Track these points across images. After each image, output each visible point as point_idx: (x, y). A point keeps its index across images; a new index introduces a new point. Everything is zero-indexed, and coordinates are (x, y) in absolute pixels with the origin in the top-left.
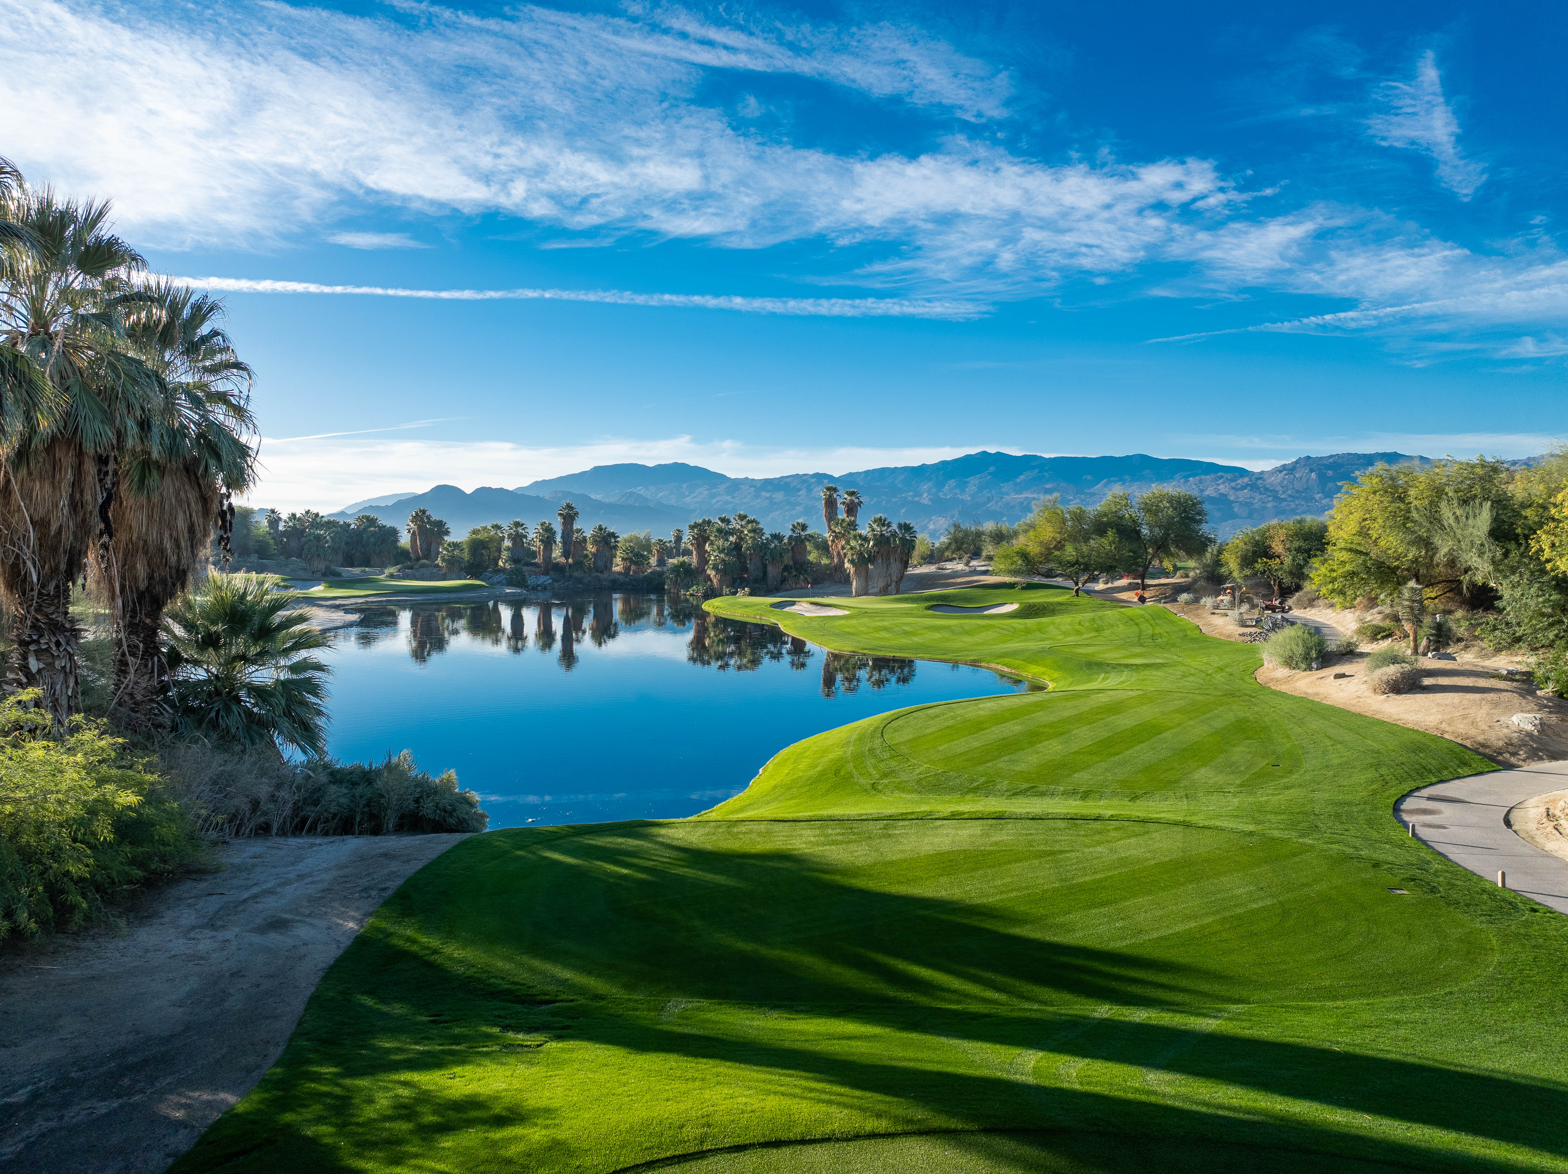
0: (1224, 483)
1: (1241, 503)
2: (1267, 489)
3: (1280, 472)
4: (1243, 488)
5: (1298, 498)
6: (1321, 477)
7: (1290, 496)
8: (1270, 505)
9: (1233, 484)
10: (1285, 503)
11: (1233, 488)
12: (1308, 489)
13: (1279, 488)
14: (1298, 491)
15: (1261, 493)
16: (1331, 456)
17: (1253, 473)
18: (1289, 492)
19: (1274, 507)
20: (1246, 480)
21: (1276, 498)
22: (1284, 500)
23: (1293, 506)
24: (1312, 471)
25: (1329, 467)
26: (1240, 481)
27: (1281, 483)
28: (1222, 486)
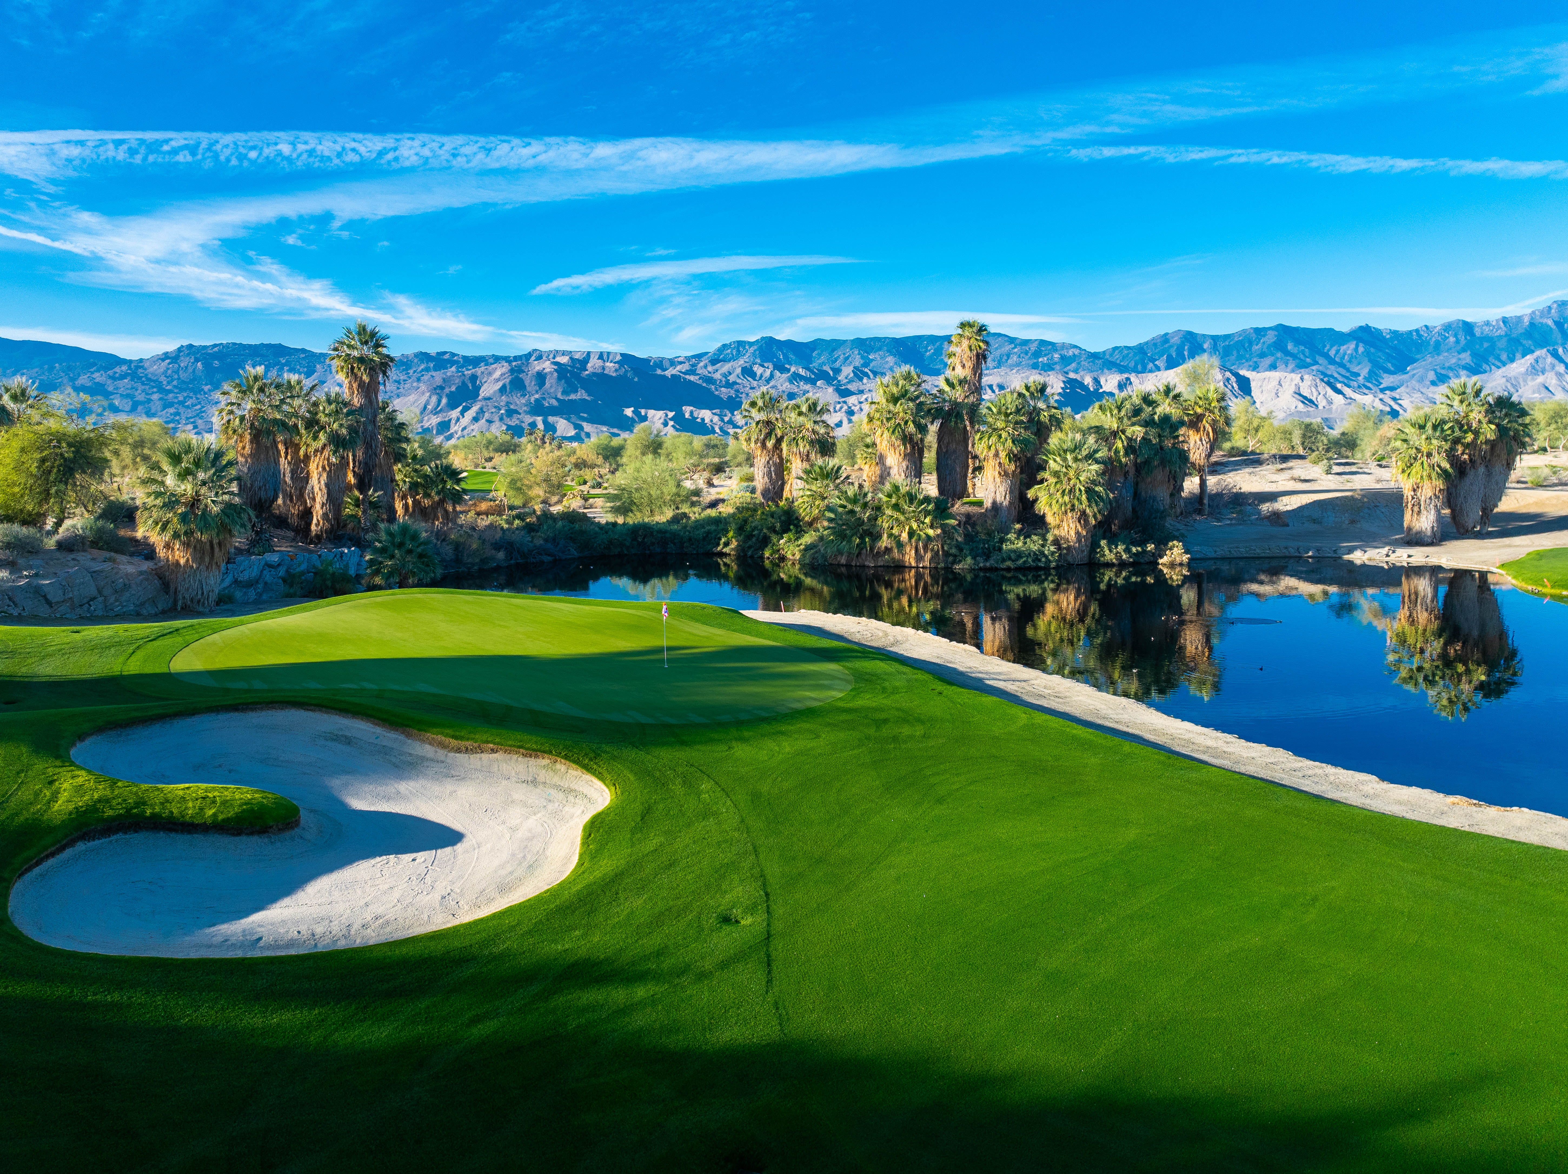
0: (98, 371)
1: (122, 395)
2: (149, 380)
3: (163, 360)
4: (123, 377)
5: (185, 390)
6: (207, 366)
7: (175, 387)
8: (155, 397)
9: (110, 372)
10: (171, 395)
11: (110, 377)
12: (194, 379)
13: (163, 378)
14: (184, 382)
15: (143, 384)
16: (215, 346)
17: (131, 361)
18: (175, 383)
19: (160, 399)
20: (124, 368)
21: (161, 390)
22: (170, 391)
23: (181, 398)
24: (197, 360)
25: (215, 356)
26: (117, 369)
27: (165, 373)
28: (96, 375)
